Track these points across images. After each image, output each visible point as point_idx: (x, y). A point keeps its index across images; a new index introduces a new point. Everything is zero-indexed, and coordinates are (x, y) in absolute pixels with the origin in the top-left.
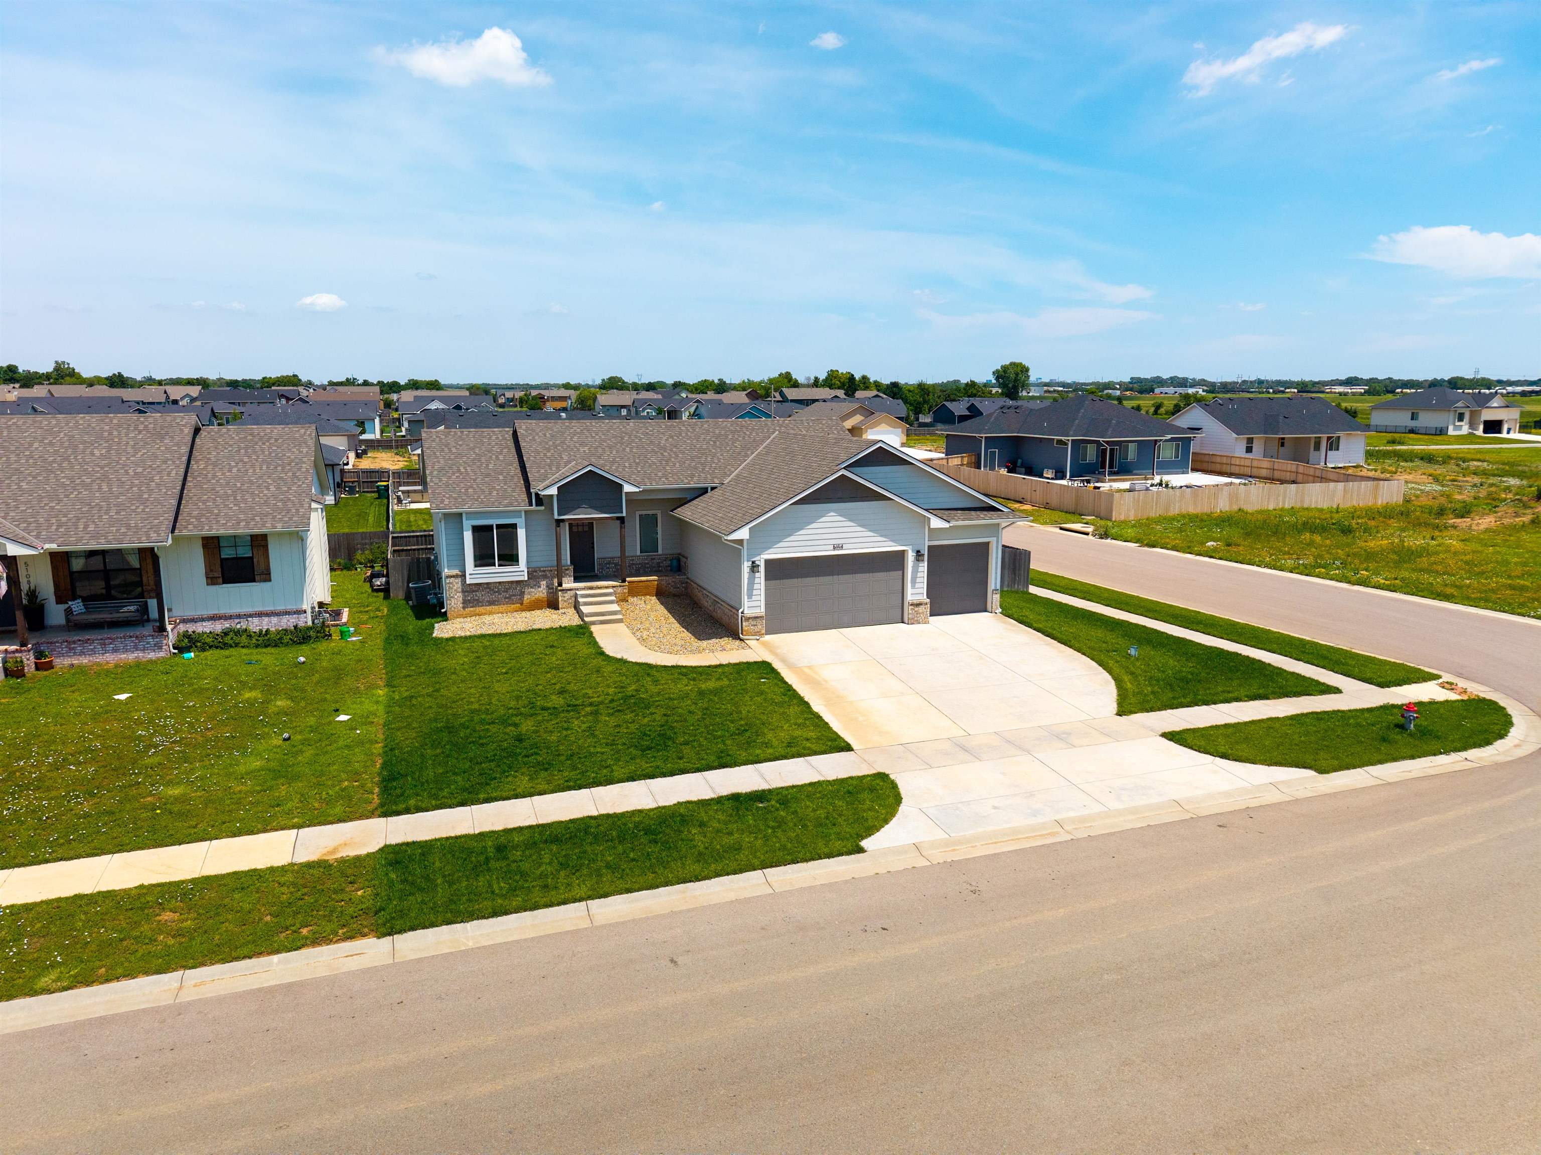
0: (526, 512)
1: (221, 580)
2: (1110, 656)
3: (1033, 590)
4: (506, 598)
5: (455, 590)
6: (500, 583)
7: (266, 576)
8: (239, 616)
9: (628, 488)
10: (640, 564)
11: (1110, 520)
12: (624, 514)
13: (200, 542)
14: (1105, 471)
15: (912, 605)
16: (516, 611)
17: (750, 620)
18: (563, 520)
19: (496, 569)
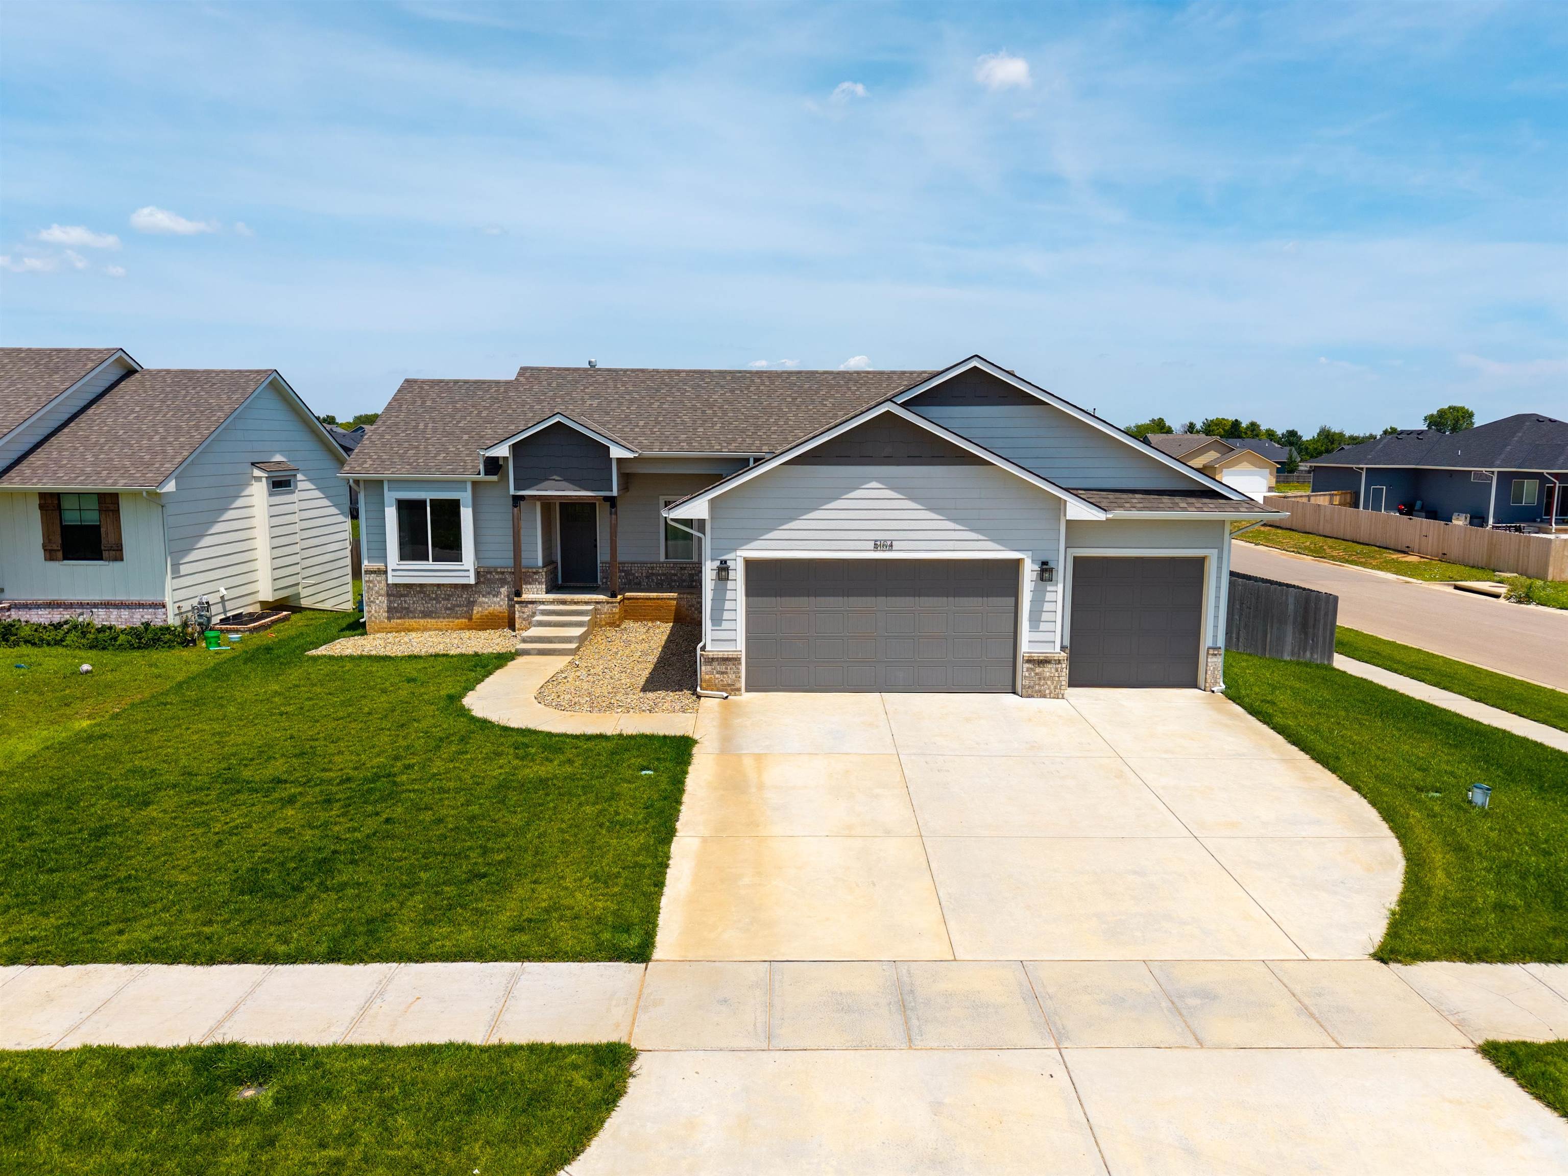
0: (475, 483)
1: (60, 554)
2: (1419, 801)
3: (1341, 662)
4: (447, 609)
5: (377, 592)
6: (439, 585)
7: (117, 553)
8: (81, 605)
9: (616, 452)
10: (664, 574)
11: (1544, 578)
12: (615, 493)
13: (36, 502)
14: (1551, 519)
15: (1029, 661)
16: (461, 629)
17: (715, 663)
18: (522, 498)
19: (430, 564)
